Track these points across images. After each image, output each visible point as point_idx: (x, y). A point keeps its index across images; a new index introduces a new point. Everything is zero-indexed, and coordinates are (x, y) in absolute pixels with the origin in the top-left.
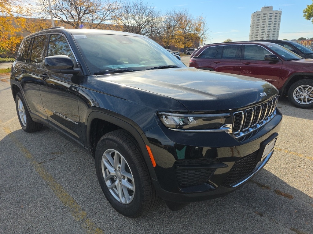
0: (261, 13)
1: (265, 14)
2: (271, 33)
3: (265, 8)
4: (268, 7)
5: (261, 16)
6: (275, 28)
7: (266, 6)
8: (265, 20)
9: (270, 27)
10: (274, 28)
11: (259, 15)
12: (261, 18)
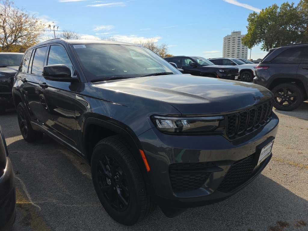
0: (231, 37)
1: (234, 38)
2: (241, 54)
3: (234, 33)
4: (237, 32)
5: (231, 39)
6: (244, 49)
7: (235, 31)
8: (234, 43)
9: (239, 48)
10: (242, 49)
11: (229, 38)
12: (231, 41)
